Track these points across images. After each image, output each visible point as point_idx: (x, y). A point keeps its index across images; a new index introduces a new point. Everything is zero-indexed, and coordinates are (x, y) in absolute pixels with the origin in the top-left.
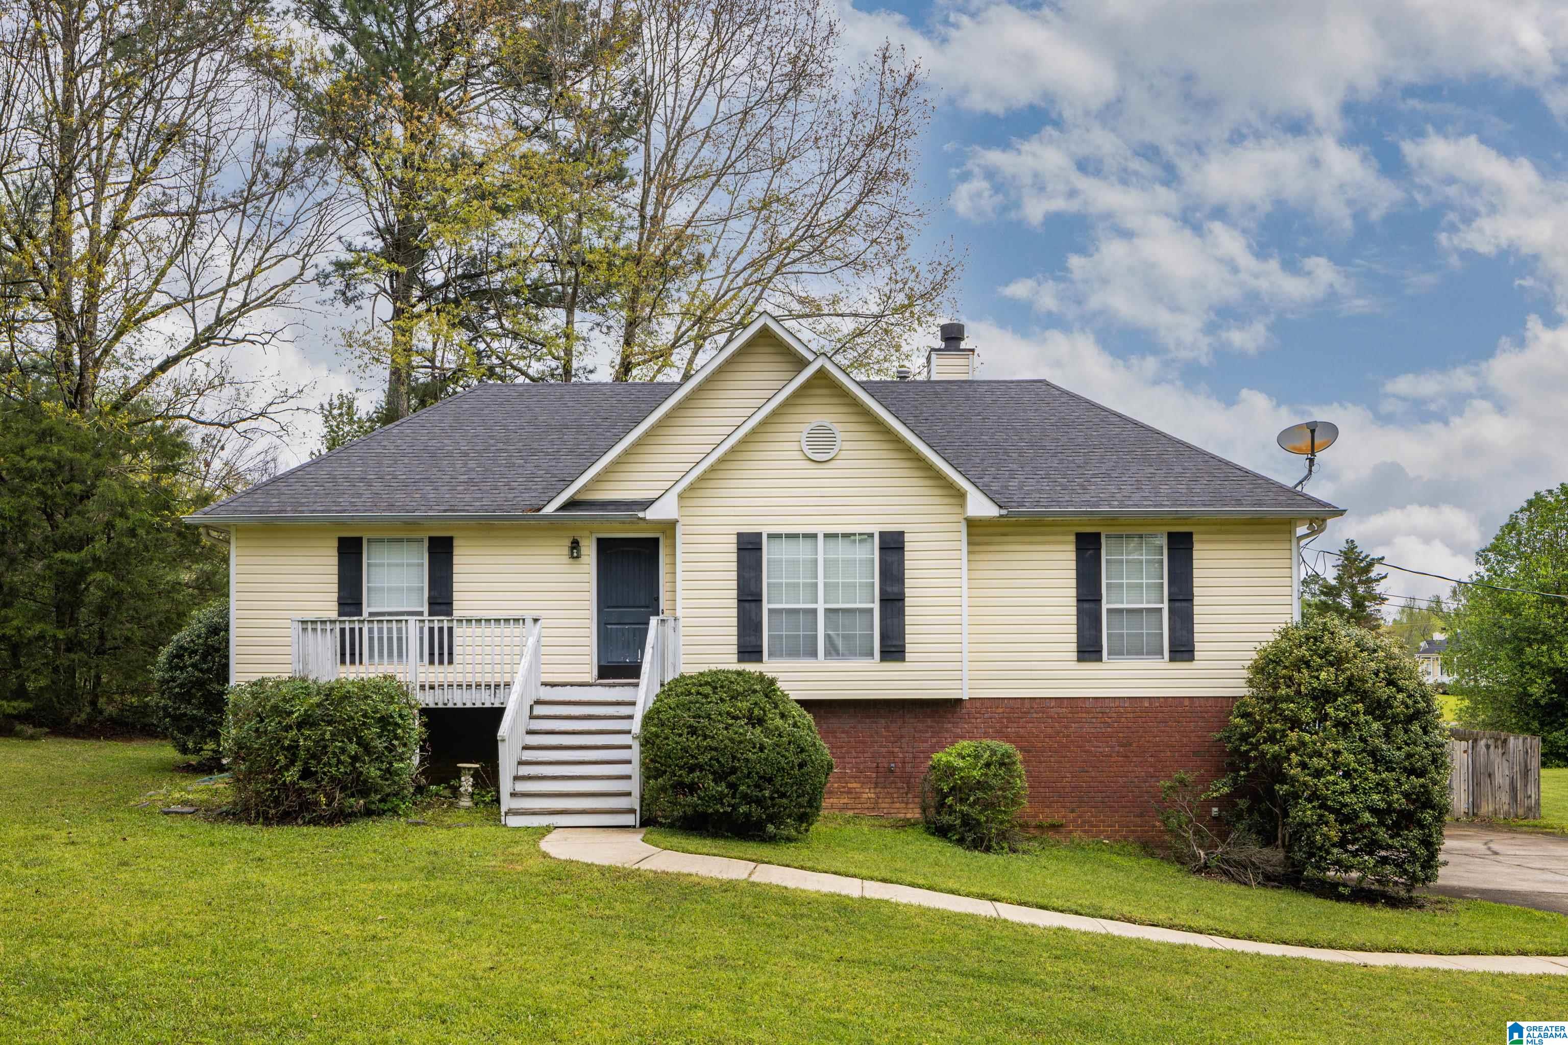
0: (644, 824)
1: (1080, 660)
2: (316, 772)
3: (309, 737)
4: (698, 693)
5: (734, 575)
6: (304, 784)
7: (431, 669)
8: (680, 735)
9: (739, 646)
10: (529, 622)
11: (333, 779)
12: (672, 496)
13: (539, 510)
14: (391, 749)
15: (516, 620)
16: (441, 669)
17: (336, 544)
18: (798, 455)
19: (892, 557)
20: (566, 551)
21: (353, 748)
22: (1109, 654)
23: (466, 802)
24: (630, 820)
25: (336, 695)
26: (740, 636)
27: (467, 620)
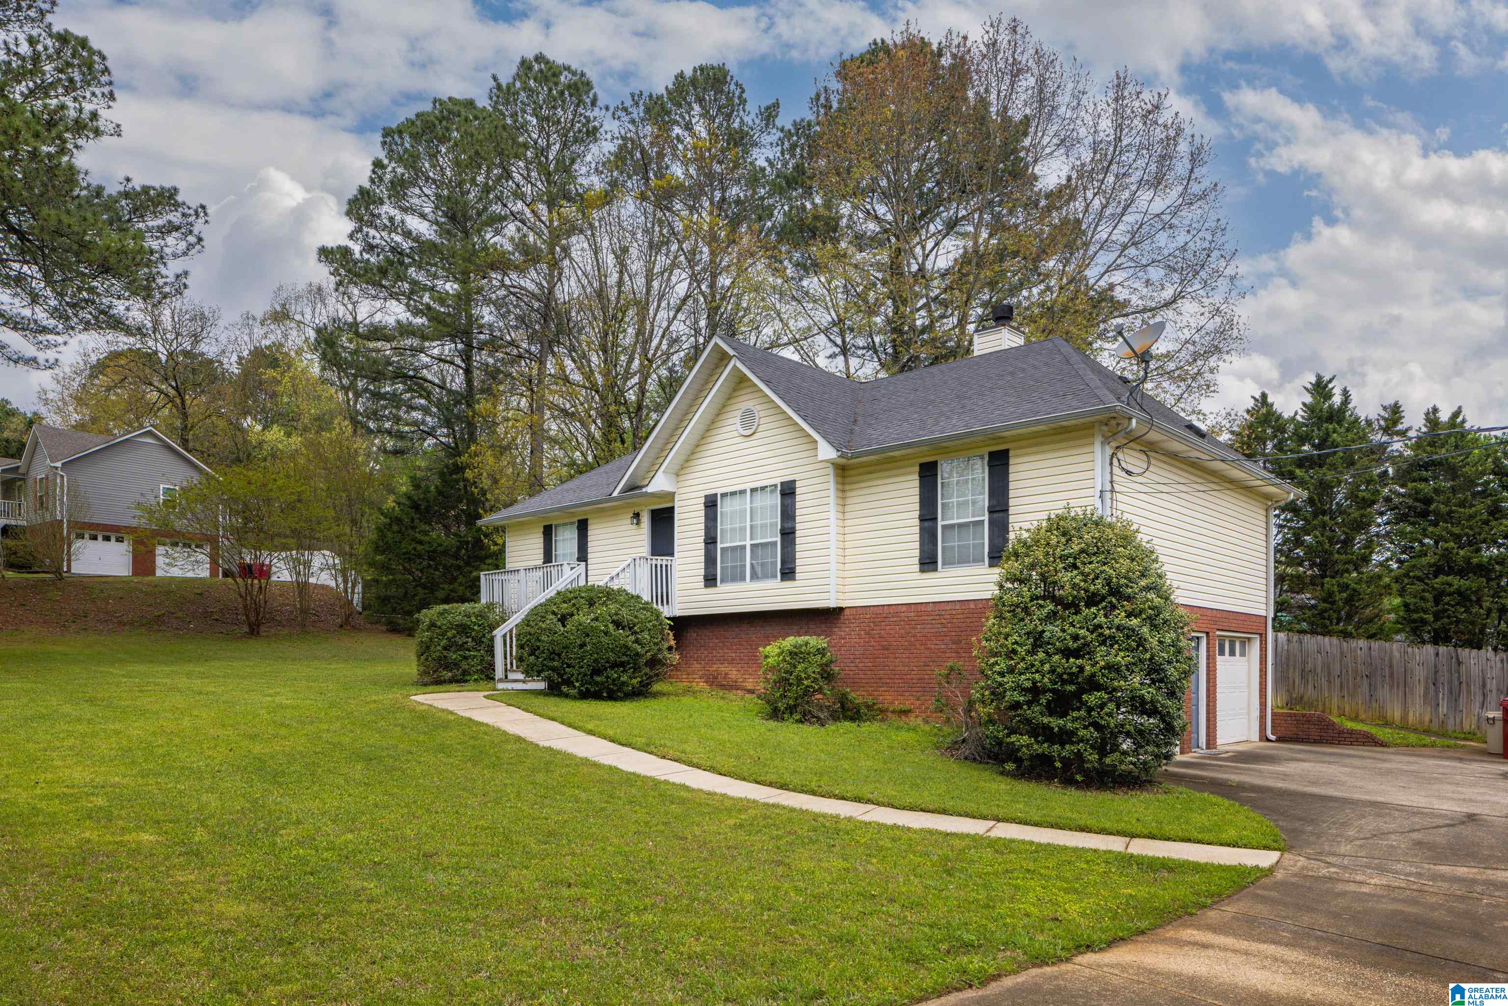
1: (922, 571)
5: (703, 526)
9: (705, 576)
17: (543, 530)
18: (736, 433)
19: (788, 501)
20: (632, 520)
22: (943, 564)
26: (706, 569)
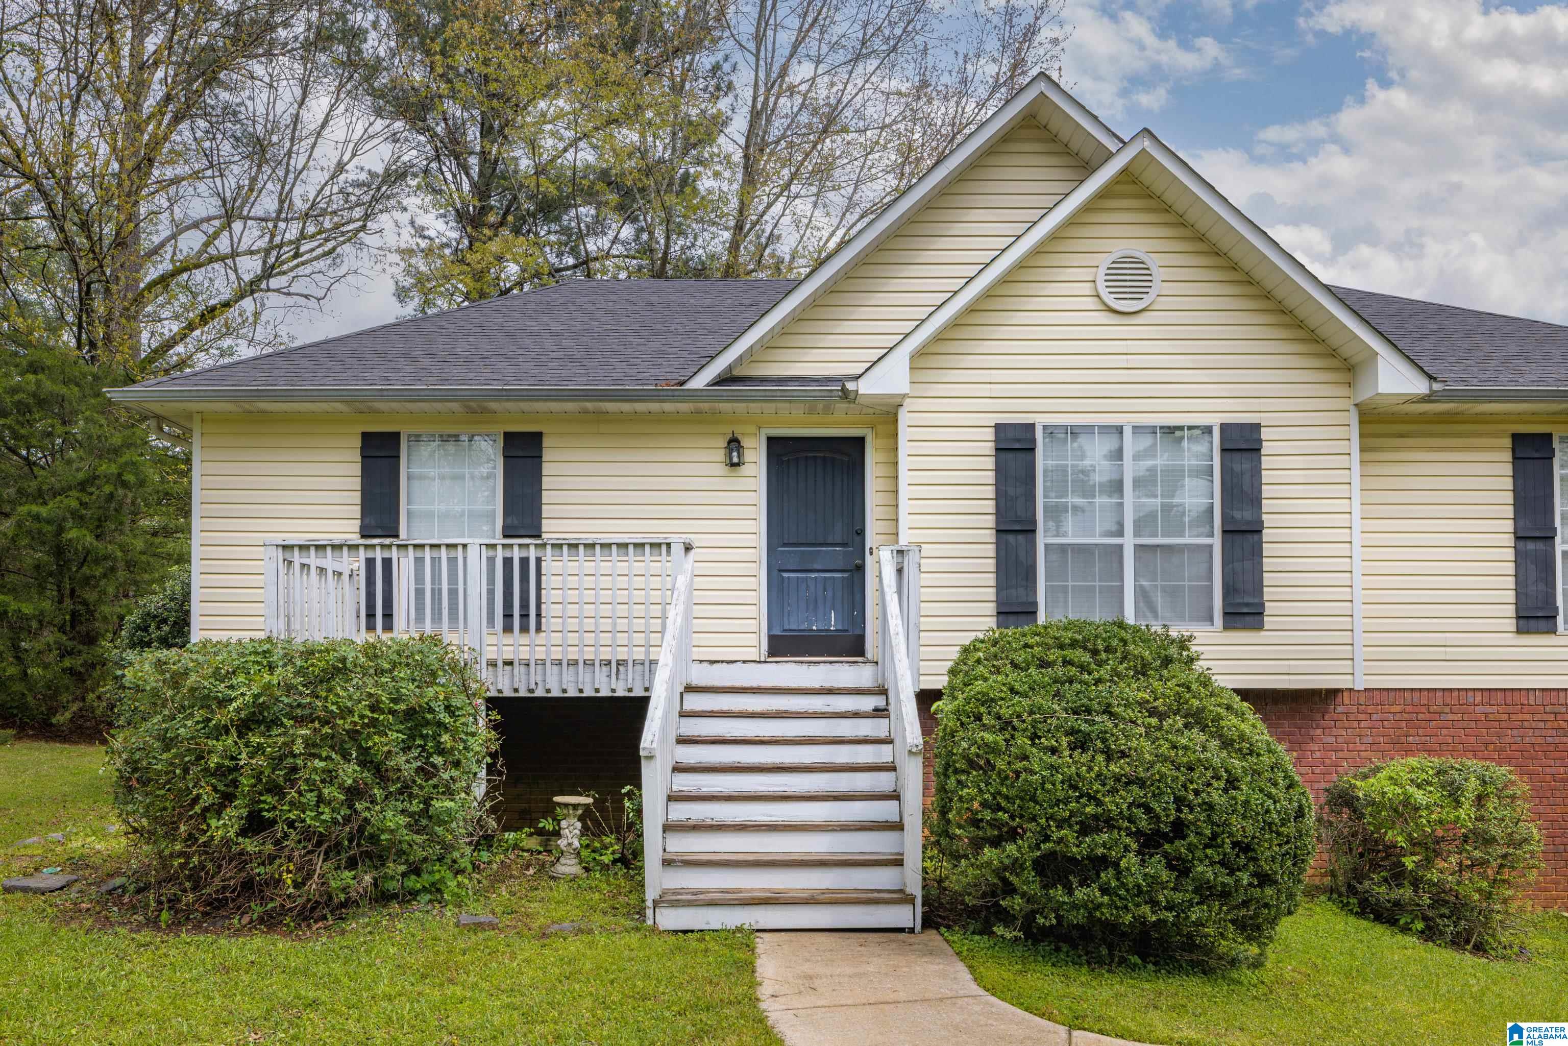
0: (928, 923)
1: (1521, 630)
2: (273, 822)
3: (259, 748)
4: (1066, 662)
5: (990, 492)
6: (250, 845)
7: (508, 639)
8: (1054, 751)
9: (999, 602)
10: (677, 549)
11: (307, 834)
12: (901, 359)
13: (682, 383)
14: (427, 771)
15: (656, 546)
16: (524, 639)
17: (358, 443)
18: (1091, 303)
19: (1242, 465)
20: (720, 455)
21: (349, 772)
23: (569, 867)
24: (902, 916)
25: (318, 664)
26: (1001, 587)
27: (570, 546)
